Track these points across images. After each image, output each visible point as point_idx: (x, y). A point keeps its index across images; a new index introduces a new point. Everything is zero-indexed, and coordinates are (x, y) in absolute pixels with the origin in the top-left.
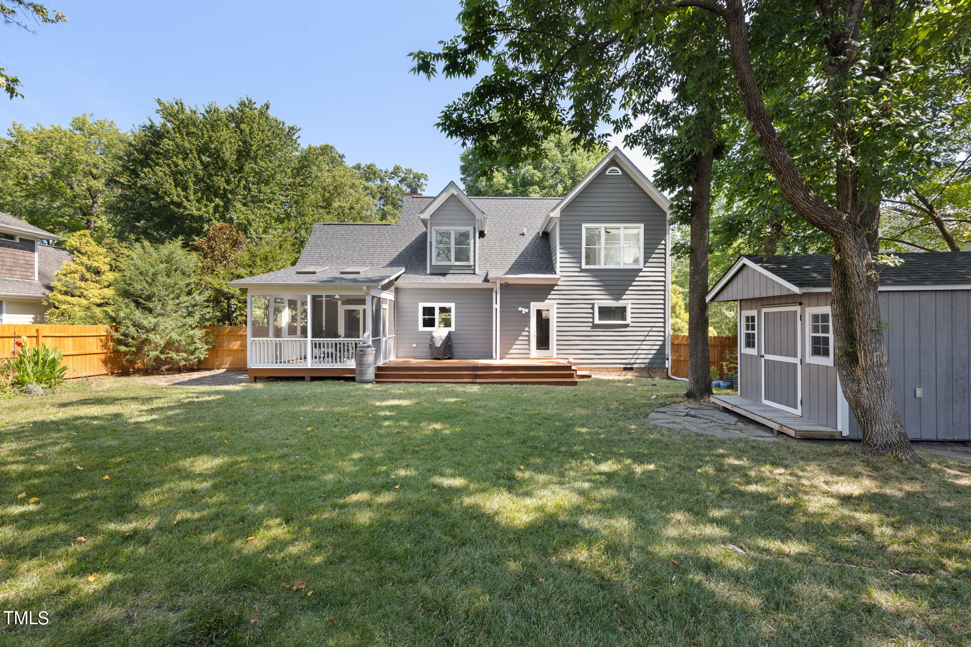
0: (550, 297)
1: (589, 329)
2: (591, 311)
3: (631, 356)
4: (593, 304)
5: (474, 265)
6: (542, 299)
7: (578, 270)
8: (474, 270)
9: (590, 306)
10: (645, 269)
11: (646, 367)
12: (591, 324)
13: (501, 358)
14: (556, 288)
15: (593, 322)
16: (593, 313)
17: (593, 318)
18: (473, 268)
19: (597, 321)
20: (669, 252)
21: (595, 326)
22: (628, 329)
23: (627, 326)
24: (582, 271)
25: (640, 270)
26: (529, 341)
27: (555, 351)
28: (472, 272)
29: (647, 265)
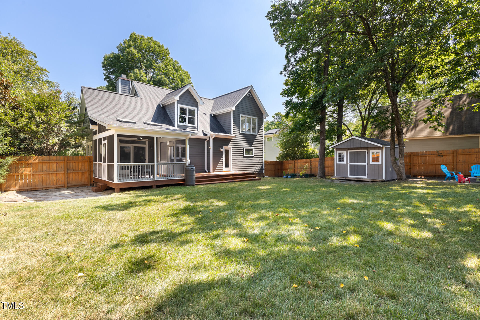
0: (230, 144)
1: (242, 158)
2: (243, 151)
3: (254, 169)
4: (243, 148)
5: (197, 127)
6: (227, 145)
7: (239, 133)
8: (197, 129)
9: (242, 149)
10: (258, 135)
11: (258, 173)
12: (243, 156)
13: (213, 172)
14: (232, 140)
15: (243, 155)
16: (243, 152)
17: (243, 154)
18: (197, 128)
19: (245, 155)
20: (264, 129)
21: (244, 157)
22: (254, 158)
23: (253, 157)
24: (240, 134)
25: (256, 135)
26: (223, 163)
27: (232, 168)
28: (196, 130)
29: (259, 133)
